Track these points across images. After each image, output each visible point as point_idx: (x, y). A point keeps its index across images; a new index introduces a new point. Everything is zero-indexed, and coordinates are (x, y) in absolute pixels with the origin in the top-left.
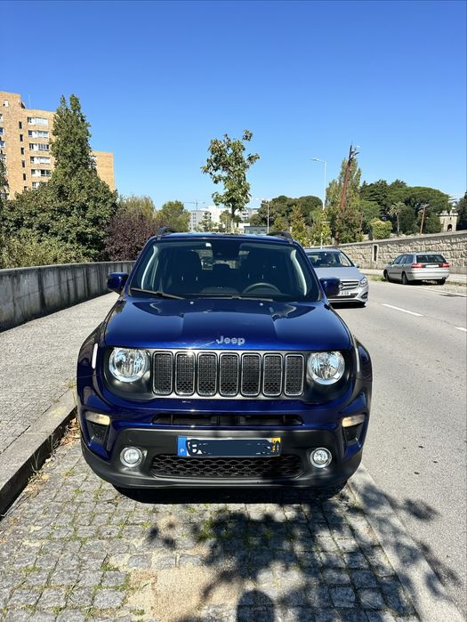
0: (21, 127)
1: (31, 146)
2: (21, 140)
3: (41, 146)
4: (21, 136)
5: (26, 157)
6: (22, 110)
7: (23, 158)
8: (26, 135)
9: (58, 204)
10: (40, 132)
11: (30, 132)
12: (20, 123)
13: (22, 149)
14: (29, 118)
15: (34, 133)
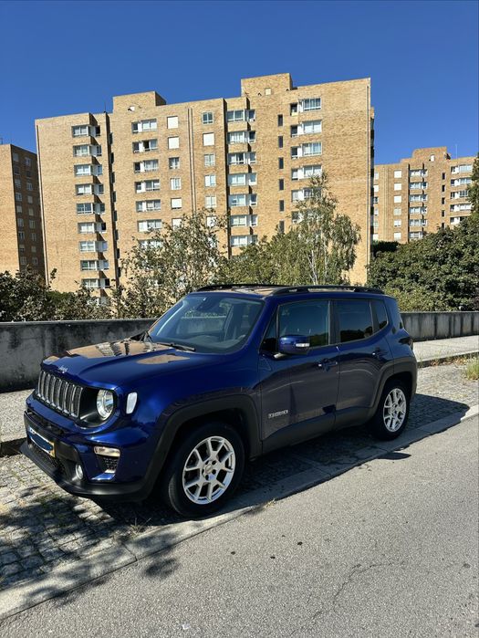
0: (444, 178)
1: (453, 194)
2: (443, 190)
3: (462, 194)
4: (443, 186)
5: (446, 207)
6: (446, 161)
7: (443, 208)
8: (448, 184)
9: (431, 253)
10: (462, 179)
11: (453, 182)
12: (444, 175)
13: (443, 199)
14: (453, 168)
15: (456, 182)
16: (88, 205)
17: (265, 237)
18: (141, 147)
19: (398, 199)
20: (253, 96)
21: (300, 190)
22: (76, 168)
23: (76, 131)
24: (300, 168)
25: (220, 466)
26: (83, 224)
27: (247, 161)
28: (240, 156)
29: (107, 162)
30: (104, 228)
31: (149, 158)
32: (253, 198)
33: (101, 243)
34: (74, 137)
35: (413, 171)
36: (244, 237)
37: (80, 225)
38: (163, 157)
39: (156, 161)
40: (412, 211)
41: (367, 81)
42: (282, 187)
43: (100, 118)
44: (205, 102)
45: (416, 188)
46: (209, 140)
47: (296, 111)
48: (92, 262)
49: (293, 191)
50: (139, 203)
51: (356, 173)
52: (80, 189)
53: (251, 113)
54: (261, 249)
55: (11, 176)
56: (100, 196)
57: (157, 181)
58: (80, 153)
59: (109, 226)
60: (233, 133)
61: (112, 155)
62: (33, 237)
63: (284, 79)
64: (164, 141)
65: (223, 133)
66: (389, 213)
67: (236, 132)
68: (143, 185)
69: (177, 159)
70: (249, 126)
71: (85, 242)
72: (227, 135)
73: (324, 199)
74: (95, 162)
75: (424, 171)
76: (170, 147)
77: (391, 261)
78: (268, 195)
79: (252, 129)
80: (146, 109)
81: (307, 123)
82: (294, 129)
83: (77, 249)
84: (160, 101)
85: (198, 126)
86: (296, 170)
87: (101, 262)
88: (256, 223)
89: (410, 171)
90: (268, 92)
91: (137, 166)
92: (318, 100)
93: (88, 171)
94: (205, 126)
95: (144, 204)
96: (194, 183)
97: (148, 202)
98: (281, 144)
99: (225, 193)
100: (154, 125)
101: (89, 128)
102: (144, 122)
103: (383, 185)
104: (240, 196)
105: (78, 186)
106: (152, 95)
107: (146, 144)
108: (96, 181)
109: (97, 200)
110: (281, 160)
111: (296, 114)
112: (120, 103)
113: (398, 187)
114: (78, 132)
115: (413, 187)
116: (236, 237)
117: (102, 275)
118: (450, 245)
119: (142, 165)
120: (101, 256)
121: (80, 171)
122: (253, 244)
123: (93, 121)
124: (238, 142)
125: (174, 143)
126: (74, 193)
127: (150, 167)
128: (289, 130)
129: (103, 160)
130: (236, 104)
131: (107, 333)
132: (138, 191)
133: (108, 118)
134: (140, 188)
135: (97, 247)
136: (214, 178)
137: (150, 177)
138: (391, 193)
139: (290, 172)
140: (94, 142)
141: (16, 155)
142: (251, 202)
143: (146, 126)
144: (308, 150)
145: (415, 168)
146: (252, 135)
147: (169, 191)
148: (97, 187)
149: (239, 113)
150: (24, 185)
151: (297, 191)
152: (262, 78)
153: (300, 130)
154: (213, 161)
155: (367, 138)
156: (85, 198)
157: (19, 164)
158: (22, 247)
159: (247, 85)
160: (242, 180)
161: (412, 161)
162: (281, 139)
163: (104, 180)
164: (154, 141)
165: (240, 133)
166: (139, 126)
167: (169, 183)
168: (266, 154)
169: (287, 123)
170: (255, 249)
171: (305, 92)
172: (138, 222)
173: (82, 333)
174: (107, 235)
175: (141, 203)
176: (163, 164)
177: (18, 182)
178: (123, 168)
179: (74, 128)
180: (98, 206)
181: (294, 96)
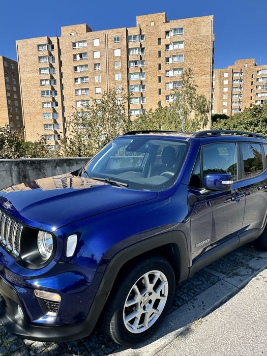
0: (252, 77)
1: (257, 87)
2: (252, 84)
3: (263, 86)
4: (252, 82)
5: (253, 94)
6: (254, 67)
8: (255, 81)
10: (263, 78)
11: (258, 79)
12: (253, 75)
13: (252, 89)
14: (258, 71)
15: (259, 79)
16: (47, 92)
17: (151, 109)
18: (78, 57)
19: (226, 90)
20: (143, 26)
21: (170, 83)
22: (40, 69)
23: (40, 47)
24: (171, 70)
25: (155, 296)
26: (45, 103)
27: (139, 65)
28: (136, 62)
29: (58, 66)
30: (57, 105)
31: (82, 64)
32: (143, 87)
33: (55, 113)
34: (39, 51)
35: (235, 73)
36: (137, 110)
37: (43, 103)
38: (90, 63)
39: (86, 66)
40: (234, 96)
41: (211, 17)
42: (160, 81)
43: (54, 40)
44: (116, 30)
45: (236, 83)
46: (117, 53)
47: (168, 36)
48: (50, 125)
49: (166, 83)
50: (77, 90)
51: (203, 73)
52: (43, 82)
53: (142, 37)
54: (148, 117)
55: (4, 75)
56: (54, 86)
57: (87, 77)
58: (42, 61)
59: (60, 104)
60: (132, 49)
61: (61, 62)
62: (17, 111)
63: (162, 16)
64: (91, 53)
65: (126, 49)
66: (221, 97)
67: (134, 48)
68: (79, 80)
69: (99, 64)
70: (141, 45)
71: (46, 113)
72: (128, 50)
73: (190, 85)
74: (51, 66)
75: (241, 73)
76: (95, 57)
77: (225, 124)
78: (152, 85)
79: (143, 47)
80: (81, 34)
81: (175, 43)
82: (167, 46)
83: (41, 117)
84: (89, 30)
85: (111, 45)
86: (168, 71)
87: (55, 125)
88: (145, 102)
89: (233, 73)
90: (152, 24)
91: (76, 68)
92: (182, 29)
93: (47, 71)
94: (115, 45)
95: (80, 91)
96: (109, 78)
97: (82, 89)
98: (160, 56)
99: (127, 84)
100: (85, 44)
101: (48, 46)
102: (79, 42)
103: (217, 81)
104: (136, 86)
105: (41, 81)
106: (84, 26)
107: (81, 55)
108: (52, 77)
109: (53, 88)
110: (160, 65)
111: (169, 37)
112: (65, 31)
113: (226, 82)
114: (41, 48)
115: (235, 82)
116: (133, 110)
117: (56, 132)
118: (262, 115)
119: (78, 68)
120: (55, 122)
121: (43, 72)
122: (144, 114)
123: (50, 41)
124: (135, 54)
125: (97, 55)
126: (39, 85)
127: (83, 69)
128: (165, 47)
129: (56, 65)
130: (133, 31)
131: (56, 167)
132: (76, 83)
133: (58, 40)
134: (77, 82)
135: (53, 116)
136: (120, 75)
137: (82, 75)
138: (222, 86)
139: (165, 72)
140: (50, 54)
141: (6, 63)
142: (142, 90)
143: (81, 44)
144: (175, 59)
145: (236, 71)
146: (143, 50)
147: (94, 84)
148: (53, 81)
149: (135, 37)
150: (11, 80)
151: (169, 83)
152: (149, 15)
153: (171, 47)
154: (120, 66)
155: (210, 52)
156: (46, 87)
157: (8, 68)
158: (11, 116)
159: (140, 20)
160: (137, 77)
161: (235, 67)
162: (160, 52)
163: (57, 77)
164: (85, 54)
165: (136, 49)
166: (77, 44)
167: (94, 78)
168: (151, 62)
169: (163, 42)
170: (145, 116)
171: (174, 24)
172: (76, 101)
173: (39, 167)
174: (59, 109)
175: (78, 90)
176: (91, 68)
177: (7, 79)
178: (67, 69)
179: (39, 46)
180: (53, 92)
181: (168, 27)
